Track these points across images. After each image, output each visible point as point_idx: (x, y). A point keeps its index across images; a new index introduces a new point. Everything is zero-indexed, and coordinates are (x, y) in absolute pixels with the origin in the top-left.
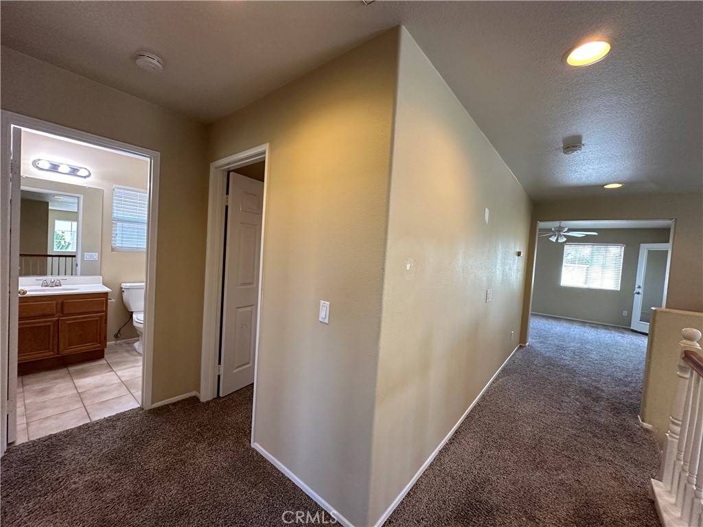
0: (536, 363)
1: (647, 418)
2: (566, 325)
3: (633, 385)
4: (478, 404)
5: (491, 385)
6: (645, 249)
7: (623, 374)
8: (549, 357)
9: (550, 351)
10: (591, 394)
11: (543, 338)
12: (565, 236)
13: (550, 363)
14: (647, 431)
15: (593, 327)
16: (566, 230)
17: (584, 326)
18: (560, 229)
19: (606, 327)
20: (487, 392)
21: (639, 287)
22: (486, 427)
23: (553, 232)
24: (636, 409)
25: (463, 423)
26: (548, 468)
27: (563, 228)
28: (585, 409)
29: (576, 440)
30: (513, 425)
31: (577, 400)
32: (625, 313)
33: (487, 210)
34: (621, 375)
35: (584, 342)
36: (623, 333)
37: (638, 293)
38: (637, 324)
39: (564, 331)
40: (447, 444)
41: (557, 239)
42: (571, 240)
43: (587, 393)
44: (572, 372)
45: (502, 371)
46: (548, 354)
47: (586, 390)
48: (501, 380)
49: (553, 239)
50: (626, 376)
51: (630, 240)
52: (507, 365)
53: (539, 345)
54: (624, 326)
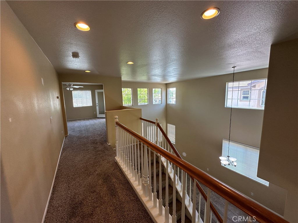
0: (74, 140)
1: (109, 142)
2: (79, 122)
3: (103, 134)
4: (58, 170)
5: (60, 158)
6: (97, 91)
7: (100, 132)
8: (78, 136)
9: (77, 134)
10: (94, 142)
11: (73, 130)
12: (73, 88)
13: (79, 138)
14: (110, 145)
15: (87, 120)
16: (72, 85)
17: (85, 120)
18: (70, 85)
19: (91, 119)
20: (60, 162)
21: (97, 104)
22: (66, 176)
23: (67, 86)
24: (106, 141)
25: (55, 182)
26: (92, 173)
27: (71, 84)
28: (95, 148)
29: (96, 159)
30: (76, 168)
31: (92, 146)
32: (95, 113)
33: (42, 79)
34: (99, 133)
35: (86, 126)
36: (95, 119)
37: (97, 106)
38: (99, 116)
39: (79, 124)
40: (51, 196)
41: (70, 89)
42: (75, 89)
43: (94, 143)
44: (87, 138)
45: (62, 150)
46: (77, 135)
47: (93, 142)
48: (64, 154)
49: (68, 89)
50: (101, 133)
51: (92, 89)
52: (63, 147)
53: (72, 133)
54: (95, 117)
